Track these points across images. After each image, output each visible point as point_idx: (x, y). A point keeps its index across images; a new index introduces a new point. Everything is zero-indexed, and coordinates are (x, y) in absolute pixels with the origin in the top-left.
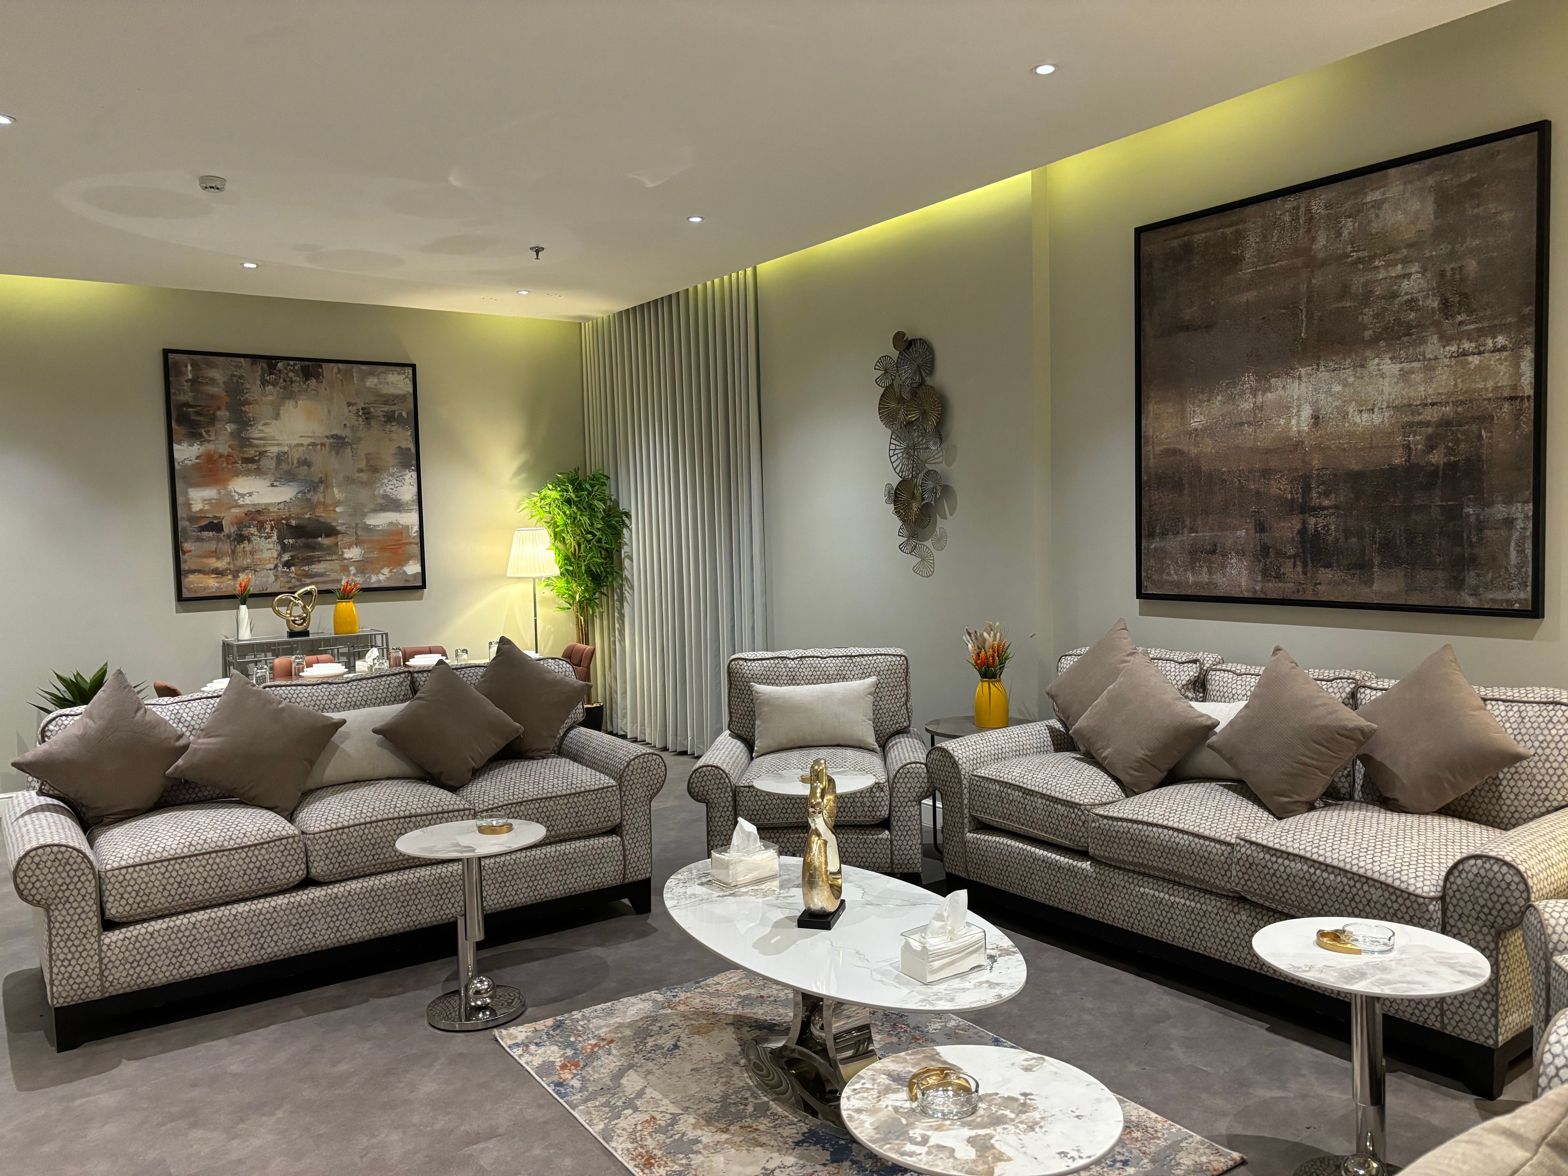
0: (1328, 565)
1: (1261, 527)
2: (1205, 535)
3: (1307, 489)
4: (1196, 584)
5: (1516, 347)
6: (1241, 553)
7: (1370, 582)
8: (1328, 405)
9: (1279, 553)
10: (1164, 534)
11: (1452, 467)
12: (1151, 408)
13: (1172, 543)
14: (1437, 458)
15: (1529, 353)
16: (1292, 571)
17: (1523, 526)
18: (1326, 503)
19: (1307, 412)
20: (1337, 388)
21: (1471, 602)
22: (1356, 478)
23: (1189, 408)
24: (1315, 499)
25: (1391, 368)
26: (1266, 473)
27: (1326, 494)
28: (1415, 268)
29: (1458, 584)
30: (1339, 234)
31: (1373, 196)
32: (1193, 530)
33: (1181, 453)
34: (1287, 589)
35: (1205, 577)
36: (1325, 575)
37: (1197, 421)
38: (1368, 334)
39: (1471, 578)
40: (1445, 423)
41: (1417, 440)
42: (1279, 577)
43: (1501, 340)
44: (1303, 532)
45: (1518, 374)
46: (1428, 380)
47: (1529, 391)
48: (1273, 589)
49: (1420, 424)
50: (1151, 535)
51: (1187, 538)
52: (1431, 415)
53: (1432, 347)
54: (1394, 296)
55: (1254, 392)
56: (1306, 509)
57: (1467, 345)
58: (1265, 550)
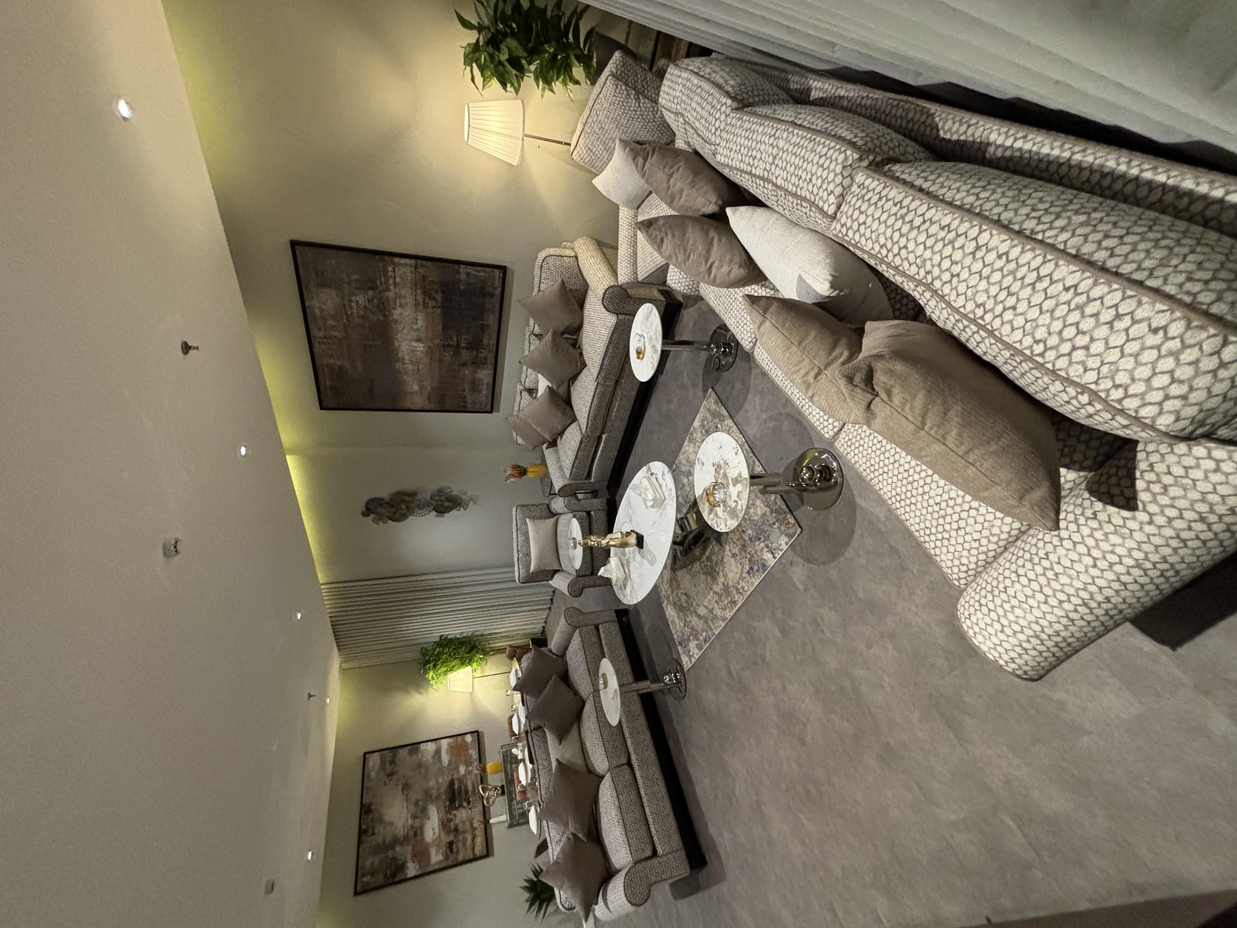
0: (481, 340)
1: (464, 364)
2: (467, 386)
3: (449, 346)
4: (487, 390)
5: (394, 263)
6: (475, 372)
7: (488, 326)
8: (413, 335)
9: (476, 357)
10: (465, 402)
11: (443, 292)
12: (408, 405)
13: (469, 399)
14: (439, 297)
15: (396, 260)
16: (484, 353)
17: (470, 269)
18: (455, 339)
19: (415, 344)
20: (405, 331)
21: (499, 291)
22: (445, 328)
23: (409, 390)
24: (454, 342)
25: (398, 310)
26: (440, 361)
27: (452, 339)
28: (353, 298)
29: (491, 295)
30: (334, 327)
31: (317, 312)
32: (464, 391)
33: (429, 393)
34: (491, 356)
35: (485, 387)
36: (485, 341)
37: (416, 387)
38: (382, 318)
39: (490, 290)
40: (424, 292)
41: (431, 303)
42: (486, 358)
43: (390, 269)
44: (467, 348)
45: (406, 264)
46: (404, 297)
47: (413, 262)
48: (490, 360)
49: (424, 302)
50: (465, 407)
51: (467, 393)
52: (420, 297)
53: (391, 295)
54: (365, 307)
55: (404, 364)
56: (458, 346)
57: (391, 281)
58: (474, 363)
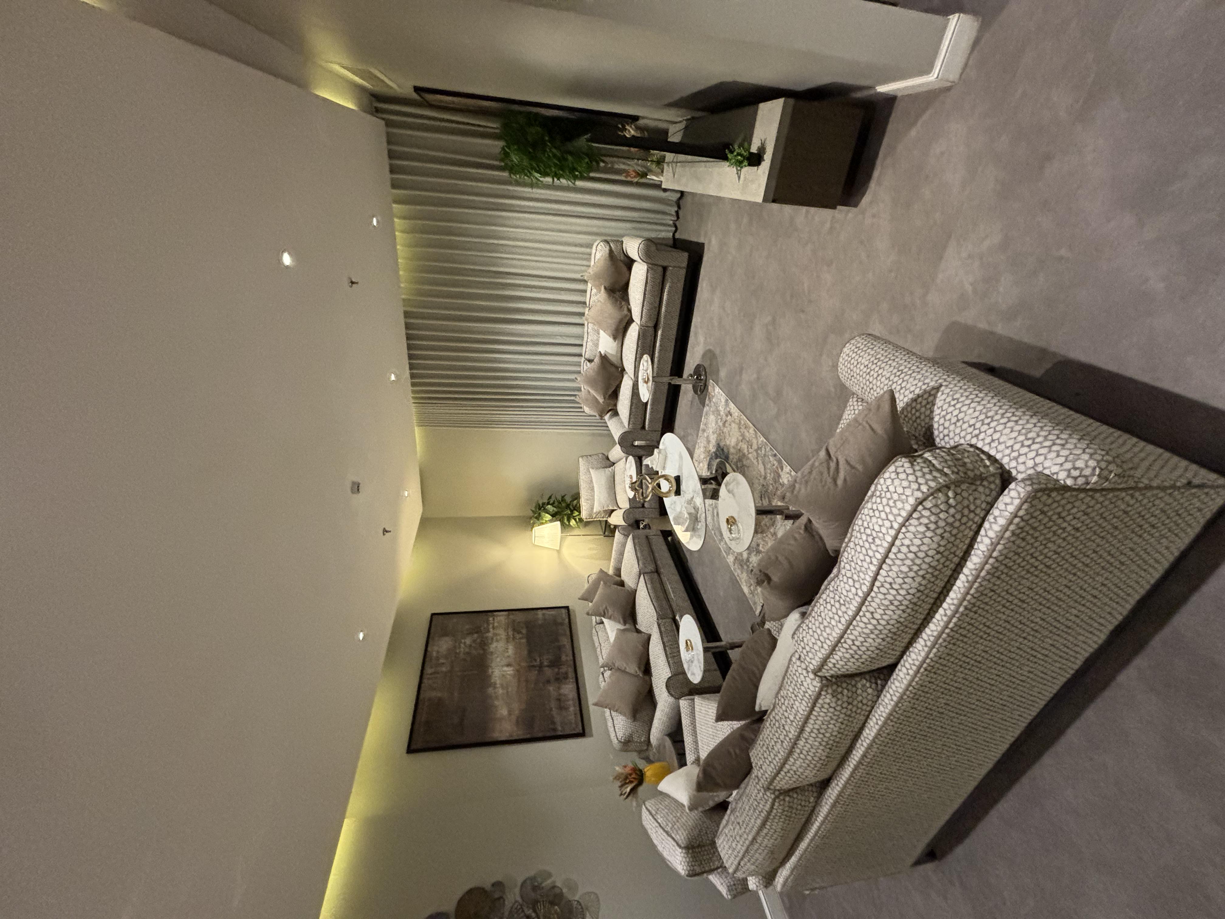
0: (560, 658)
1: (548, 682)
2: (553, 704)
3: (533, 666)
4: (574, 706)
5: (494, 615)
6: (559, 688)
7: (564, 645)
8: (505, 662)
9: (558, 674)
10: (553, 723)
11: (527, 627)
13: (558, 719)
14: (524, 631)
15: (496, 613)
16: (564, 669)
17: (544, 611)
18: (538, 660)
19: (505, 669)
20: (498, 659)
21: (567, 620)
22: (530, 652)
23: (498, 716)
24: (538, 663)
25: (494, 645)
26: (527, 681)
27: (535, 660)
28: (463, 641)
29: (562, 624)
30: (443, 664)
31: (435, 654)
32: (551, 710)
33: (518, 718)
34: (571, 671)
35: (571, 702)
36: (564, 658)
37: (504, 712)
38: (481, 652)
39: (559, 620)
40: (514, 630)
41: (518, 636)
42: (566, 673)
43: (491, 619)
44: (548, 666)
45: (502, 615)
46: (499, 635)
47: (506, 613)
48: (571, 674)
49: (513, 635)
50: (555, 730)
51: (555, 712)
52: (511, 633)
53: (490, 635)
54: (470, 646)
55: (495, 688)
56: (541, 666)
57: (491, 626)
58: (557, 679)
